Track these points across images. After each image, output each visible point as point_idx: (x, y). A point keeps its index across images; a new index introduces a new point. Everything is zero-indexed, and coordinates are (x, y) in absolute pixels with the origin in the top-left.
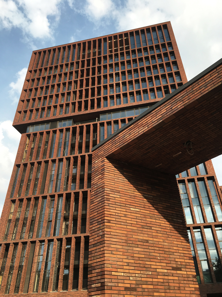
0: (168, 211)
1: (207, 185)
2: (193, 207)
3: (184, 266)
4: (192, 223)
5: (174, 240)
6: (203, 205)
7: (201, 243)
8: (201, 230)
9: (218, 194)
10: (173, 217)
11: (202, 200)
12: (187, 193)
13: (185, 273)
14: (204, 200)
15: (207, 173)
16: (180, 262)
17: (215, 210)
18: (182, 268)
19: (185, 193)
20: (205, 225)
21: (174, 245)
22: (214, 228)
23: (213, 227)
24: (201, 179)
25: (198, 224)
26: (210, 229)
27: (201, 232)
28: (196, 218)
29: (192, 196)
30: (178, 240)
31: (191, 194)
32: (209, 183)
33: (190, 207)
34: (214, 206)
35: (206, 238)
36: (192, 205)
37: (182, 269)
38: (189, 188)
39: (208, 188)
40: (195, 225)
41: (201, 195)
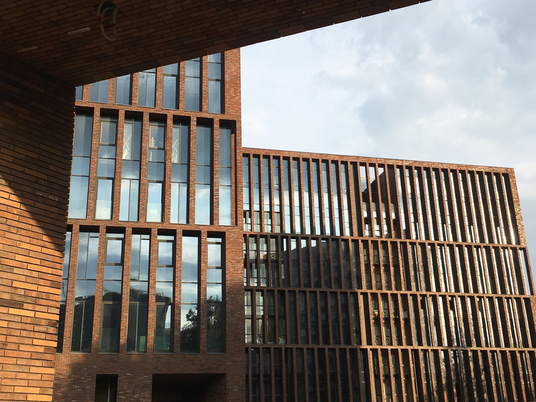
0: (27, 171)
1: (216, 138)
2: (170, 185)
3: (34, 299)
4: (159, 220)
5: (23, 239)
6: (195, 184)
7: (167, 266)
8: (175, 238)
9: (233, 164)
10: (36, 186)
11: (194, 171)
12: (164, 149)
13: (32, 314)
14: (199, 173)
15: (223, 111)
16: (23, 290)
17: (218, 198)
18: (25, 304)
19: (159, 149)
20: (188, 228)
21: (20, 251)
22: (206, 239)
23: (204, 236)
24: (205, 123)
25: (172, 225)
26: (196, 239)
27: (174, 242)
28: (171, 210)
29: (175, 158)
30: (35, 241)
31: (173, 154)
32: (221, 134)
33: (163, 183)
34: (218, 190)
35: (181, 256)
36: (170, 178)
37: (25, 306)
38: (171, 138)
39: (216, 145)
40: (166, 226)
41: (195, 160)
